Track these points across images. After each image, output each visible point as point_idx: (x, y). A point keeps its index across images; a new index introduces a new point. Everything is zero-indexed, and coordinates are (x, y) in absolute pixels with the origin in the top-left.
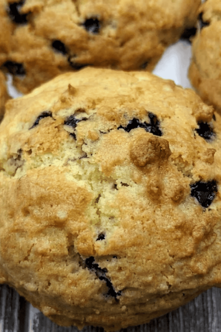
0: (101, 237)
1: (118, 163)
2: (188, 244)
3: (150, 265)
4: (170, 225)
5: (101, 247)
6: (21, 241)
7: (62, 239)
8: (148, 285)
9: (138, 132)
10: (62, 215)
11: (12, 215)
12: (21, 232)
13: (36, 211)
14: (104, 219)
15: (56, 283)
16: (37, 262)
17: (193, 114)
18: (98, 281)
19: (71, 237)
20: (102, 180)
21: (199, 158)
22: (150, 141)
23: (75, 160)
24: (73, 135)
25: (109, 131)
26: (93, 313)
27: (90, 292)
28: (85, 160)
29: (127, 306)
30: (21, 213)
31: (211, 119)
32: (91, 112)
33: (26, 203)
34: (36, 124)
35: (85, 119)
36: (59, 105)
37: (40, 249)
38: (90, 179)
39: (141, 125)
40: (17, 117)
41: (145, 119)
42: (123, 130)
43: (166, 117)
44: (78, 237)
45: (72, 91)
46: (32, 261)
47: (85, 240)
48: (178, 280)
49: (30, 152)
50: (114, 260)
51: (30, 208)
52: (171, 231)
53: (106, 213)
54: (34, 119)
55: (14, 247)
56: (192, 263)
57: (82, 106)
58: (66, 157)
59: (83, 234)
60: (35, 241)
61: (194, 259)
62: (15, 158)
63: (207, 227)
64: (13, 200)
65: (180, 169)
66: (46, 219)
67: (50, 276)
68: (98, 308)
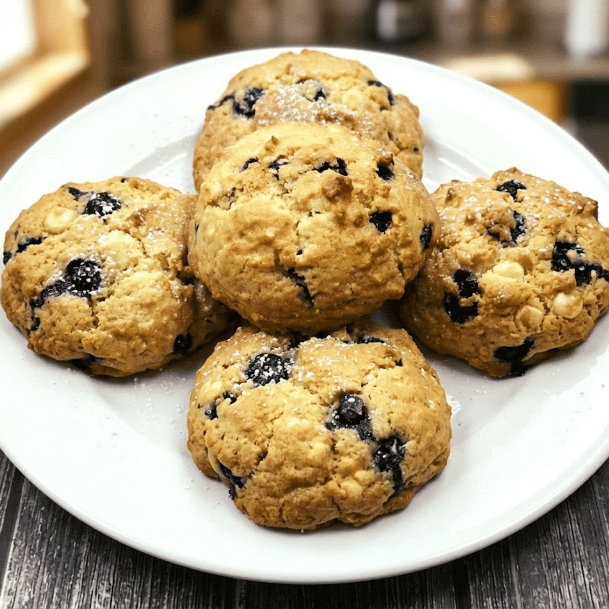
0: (300, 252)
1: (312, 196)
2: (366, 259)
3: (337, 274)
4: (352, 243)
5: (300, 259)
6: (238, 258)
7: (270, 255)
8: (336, 290)
9: (329, 172)
10: (270, 233)
11: (229, 239)
12: (236, 250)
13: (250, 234)
14: (302, 239)
15: (265, 290)
16: (250, 274)
17: (374, 160)
18: (298, 287)
19: (277, 252)
20: (300, 210)
21: (377, 193)
22: (337, 179)
23: (278, 195)
24: (277, 176)
25: (305, 172)
26: (293, 317)
27: (292, 296)
28: (286, 195)
29: (321, 309)
30: (237, 236)
31: (389, 164)
32: (291, 157)
33: (241, 227)
34: (245, 168)
35: (285, 163)
36: (264, 152)
37: (253, 262)
38: (291, 210)
39: (332, 168)
40: (228, 163)
41: (335, 163)
42: (316, 171)
43: (352, 161)
44: (283, 252)
45: (275, 141)
46: (247, 273)
47: (288, 253)
48: (359, 288)
49: (242, 190)
50: (309, 270)
51: (244, 232)
52: (354, 248)
53: (304, 234)
54: (243, 164)
55: (232, 263)
56: (370, 274)
57: (283, 153)
58: (271, 193)
59: (286, 249)
60: (249, 257)
61: (372, 270)
62: (229, 195)
63: (382, 246)
64: (231, 226)
65: (362, 202)
66: (258, 239)
67: (260, 284)
68: (297, 312)
